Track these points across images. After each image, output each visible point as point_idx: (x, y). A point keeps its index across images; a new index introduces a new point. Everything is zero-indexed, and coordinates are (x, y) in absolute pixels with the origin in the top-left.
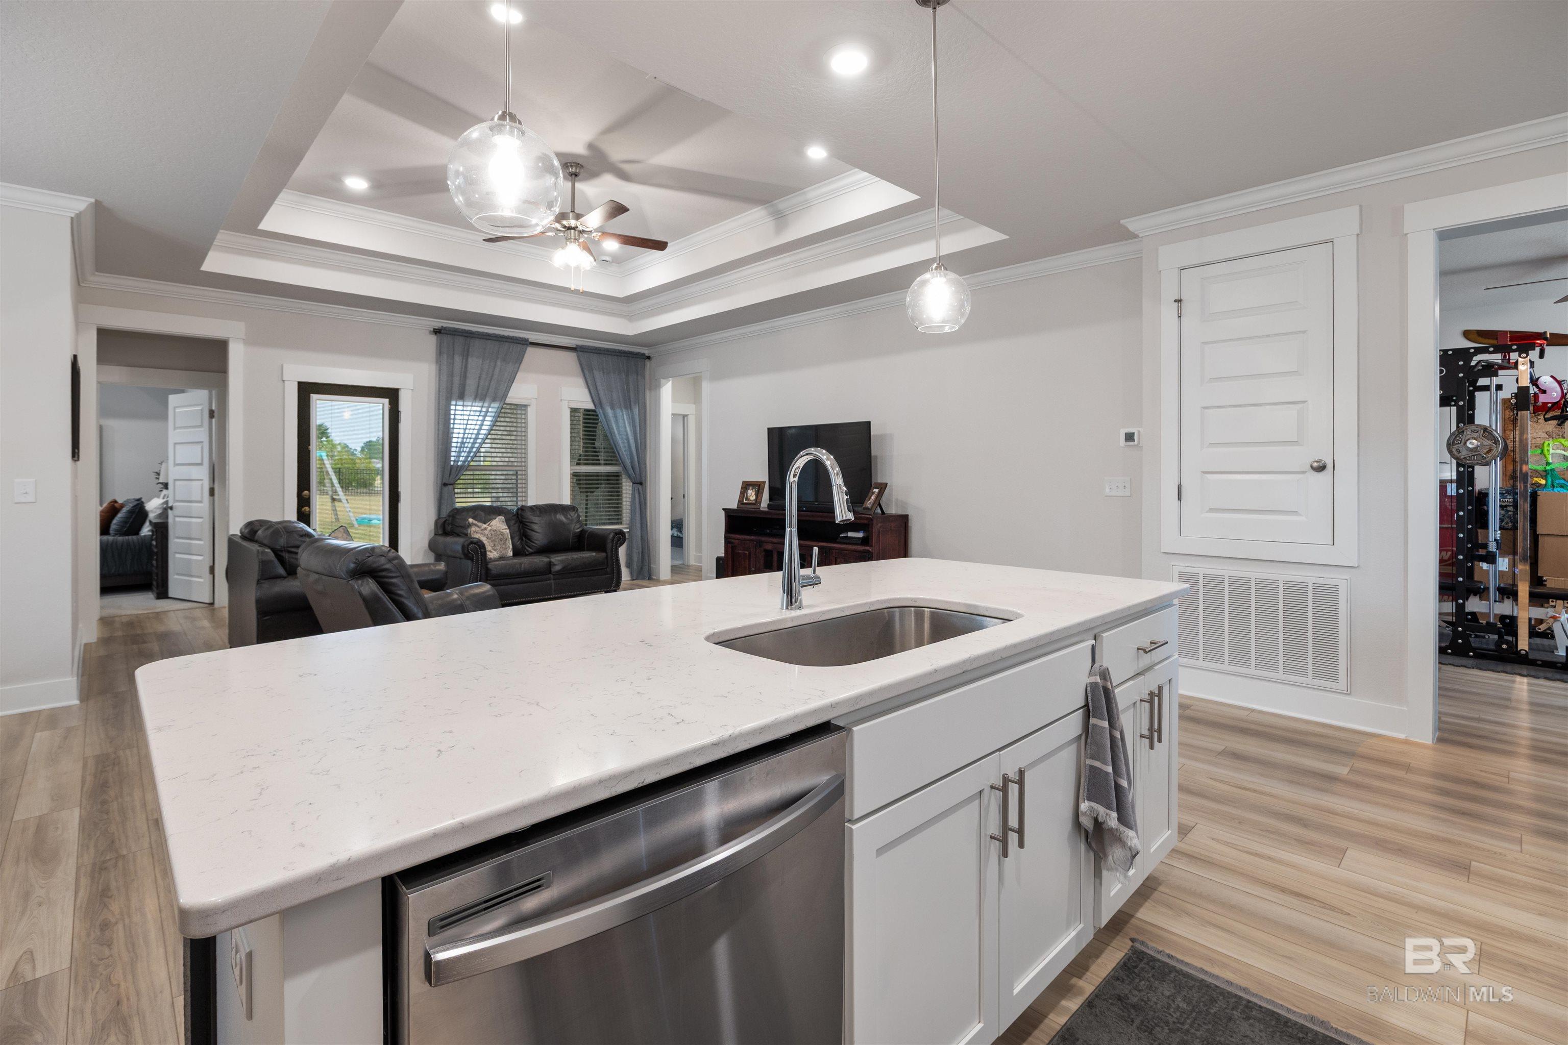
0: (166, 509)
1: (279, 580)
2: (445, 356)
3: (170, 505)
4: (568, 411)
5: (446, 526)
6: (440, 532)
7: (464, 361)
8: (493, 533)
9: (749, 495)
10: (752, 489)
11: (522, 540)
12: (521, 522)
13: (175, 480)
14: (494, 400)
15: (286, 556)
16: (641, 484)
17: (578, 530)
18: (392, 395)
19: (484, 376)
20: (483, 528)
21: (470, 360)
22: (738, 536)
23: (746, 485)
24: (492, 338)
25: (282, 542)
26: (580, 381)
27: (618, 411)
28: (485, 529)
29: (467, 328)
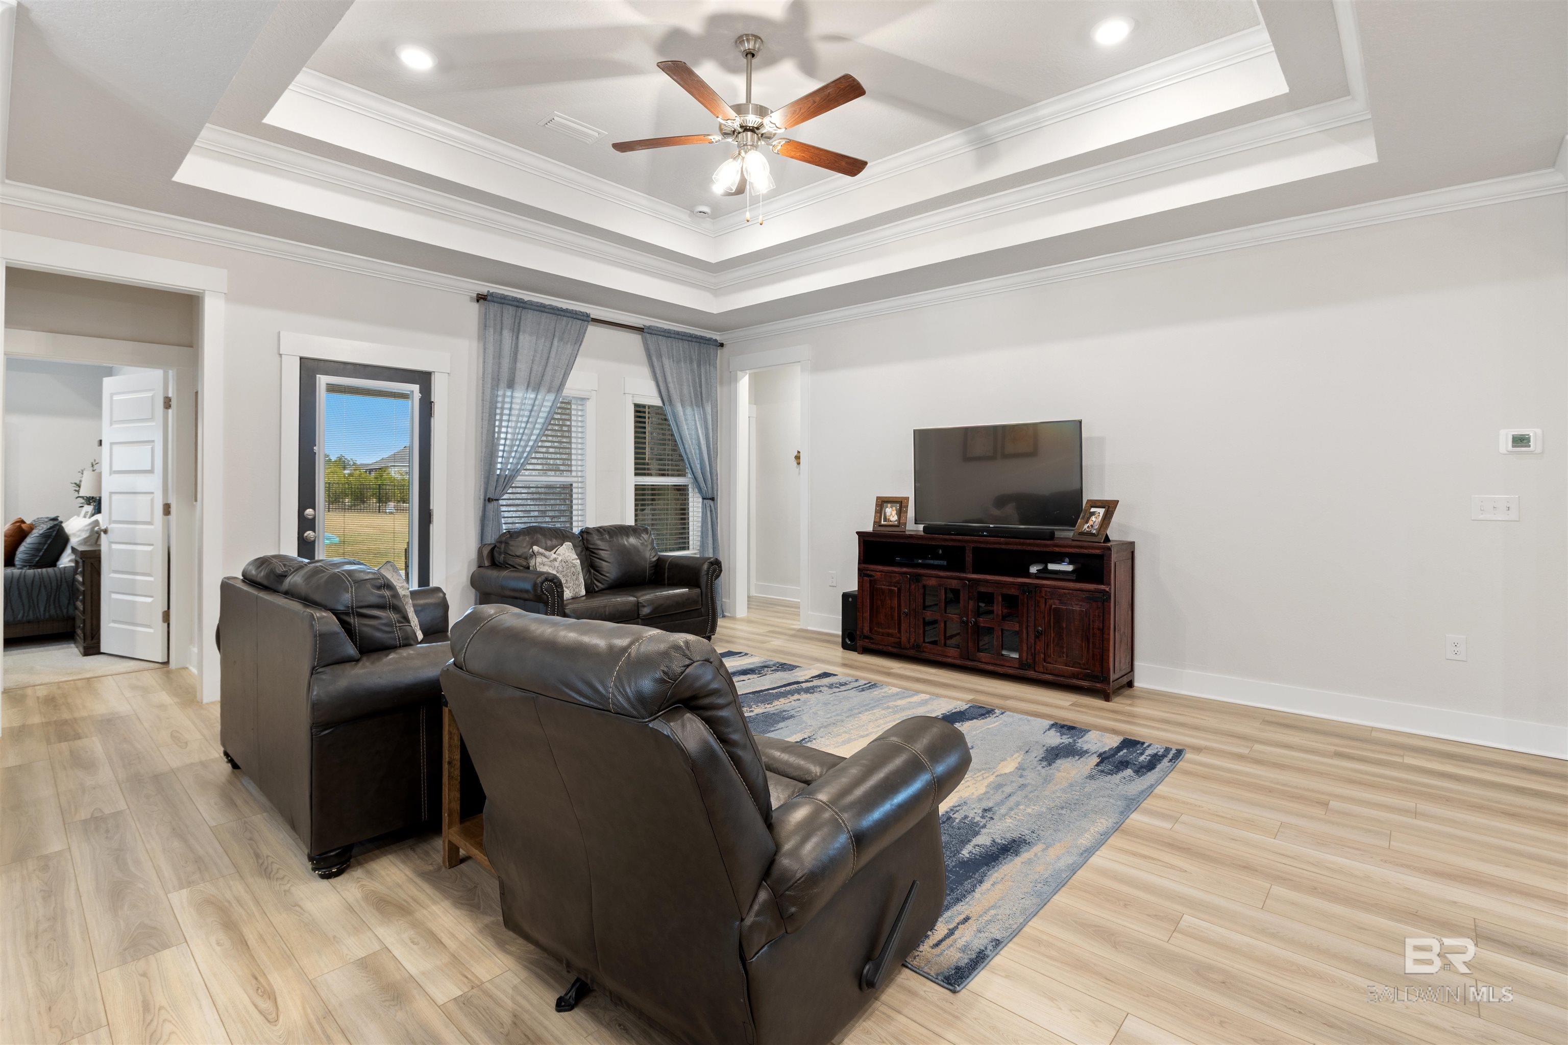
0: (96, 535)
1: (348, 665)
2: (492, 330)
3: (103, 527)
4: (633, 407)
5: (496, 554)
6: (487, 563)
7: (514, 338)
8: (564, 564)
9: (888, 514)
10: (891, 507)
11: (590, 572)
12: (587, 549)
13: (111, 493)
14: (549, 391)
15: (354, 621)
16: (713, 499)
17: (655, 559)
18: (424, 379)
19: (537, 359)
20: (552, 558)
21: (521, 337)
22: (880, 568)
23: (882, 503)
24: (547, 310)
25: (346, 598)
26: (645, 371)
27: (689, 410)
28: (555, 560)
29: (519, 296)
